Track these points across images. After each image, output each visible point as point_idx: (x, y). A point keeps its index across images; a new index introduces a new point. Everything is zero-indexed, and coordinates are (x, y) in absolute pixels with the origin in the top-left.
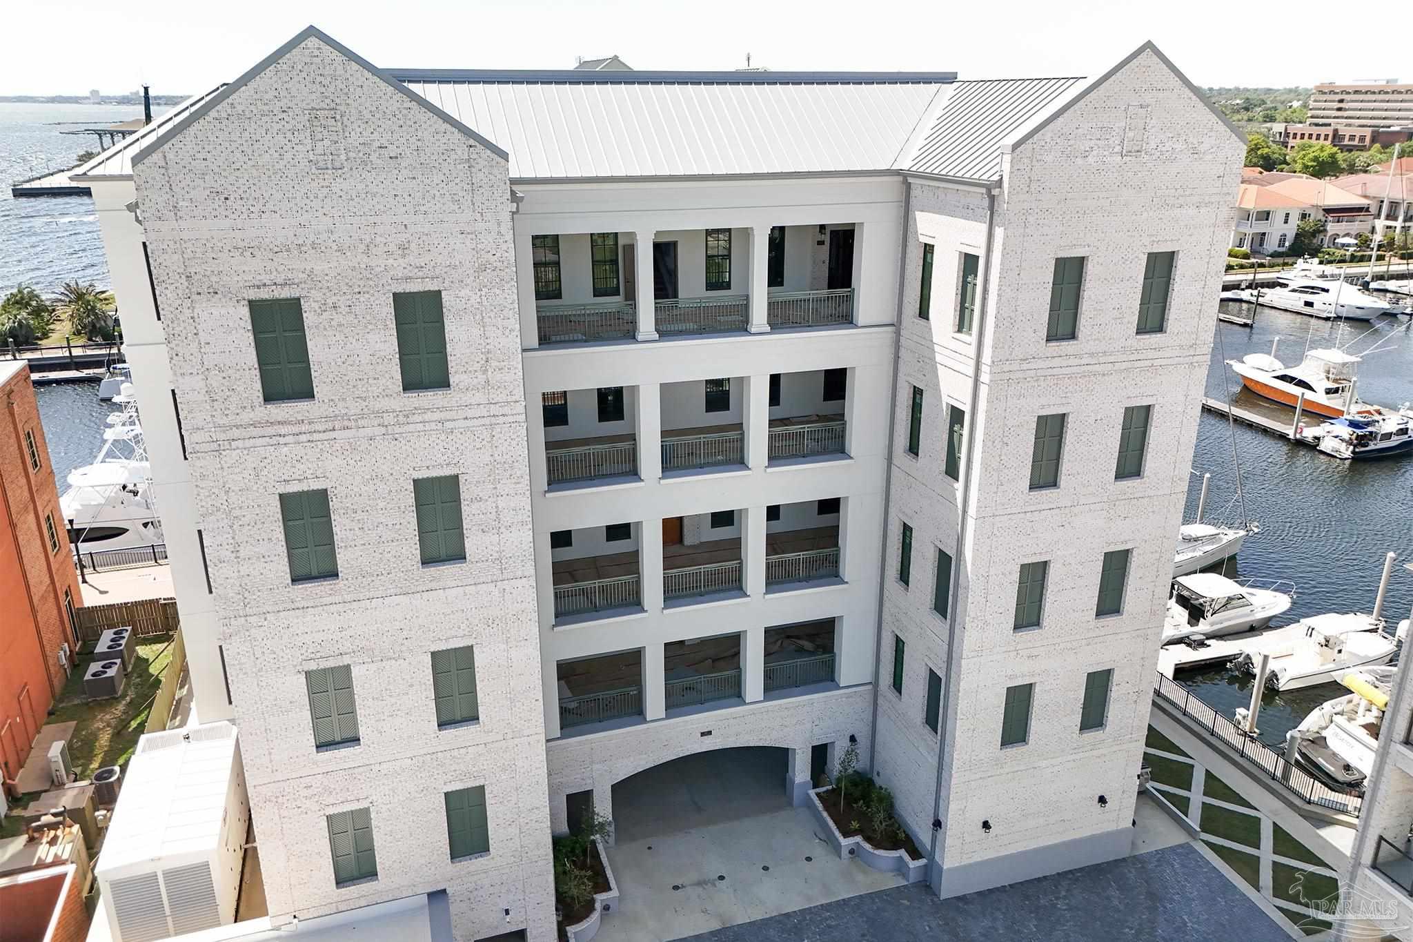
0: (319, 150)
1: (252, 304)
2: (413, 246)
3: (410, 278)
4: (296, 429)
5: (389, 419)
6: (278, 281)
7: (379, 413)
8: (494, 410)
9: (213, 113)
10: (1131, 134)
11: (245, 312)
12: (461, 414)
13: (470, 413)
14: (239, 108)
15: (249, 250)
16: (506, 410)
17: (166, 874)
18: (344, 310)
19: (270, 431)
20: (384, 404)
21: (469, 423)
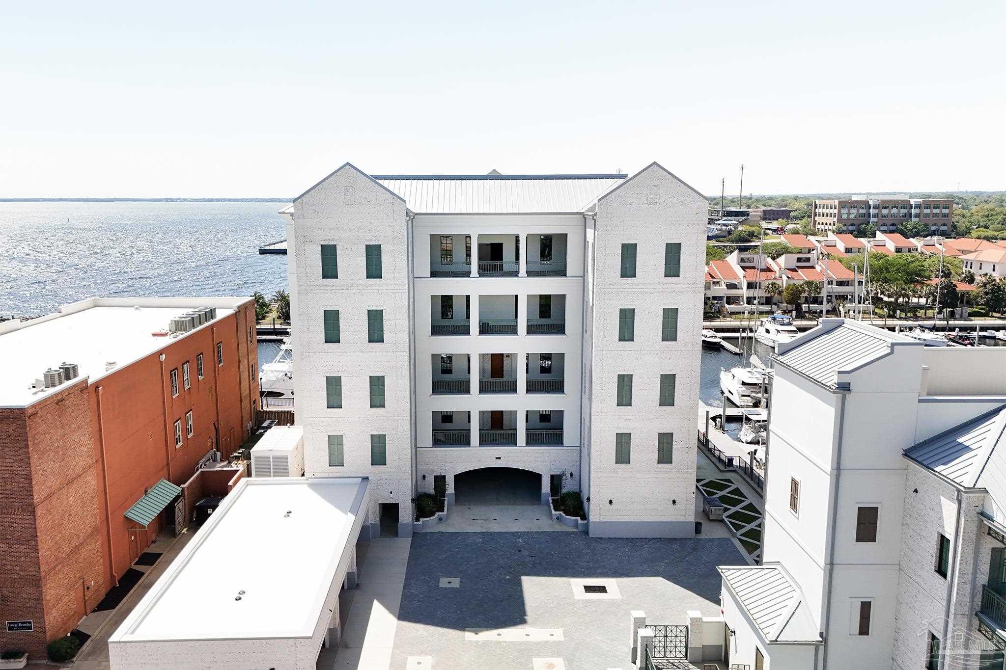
0: (346, 198)
1: (322, 246)
2: (373, 230)
3: (371, 240)
4: (331, 288)
5: (361, 287)
6: (331, 239)
7: (358, 285)
8: (397, 287)
9: (317, 188)
10: (651, 196)
11: (319, 248)
12: (385, 288)
13: (389, 288)
14: (325, 186)
15: (322, 229)
16: (400, 288)
17: (273, 458)
18: (349, 249)
19: (323, 288)
20: (360, 282)
21: (388, 291)
